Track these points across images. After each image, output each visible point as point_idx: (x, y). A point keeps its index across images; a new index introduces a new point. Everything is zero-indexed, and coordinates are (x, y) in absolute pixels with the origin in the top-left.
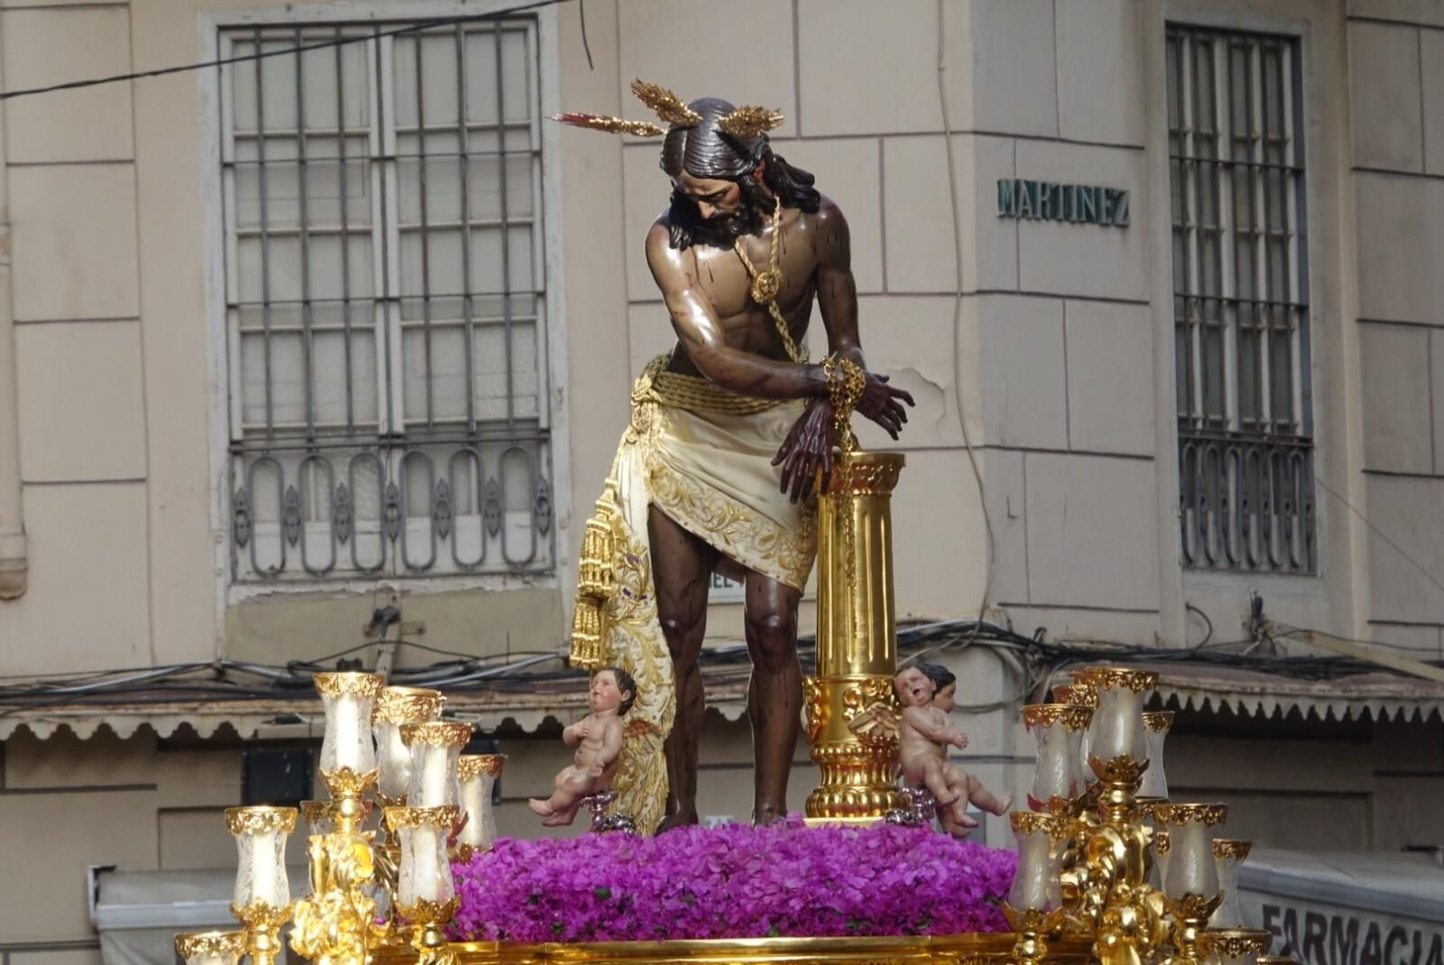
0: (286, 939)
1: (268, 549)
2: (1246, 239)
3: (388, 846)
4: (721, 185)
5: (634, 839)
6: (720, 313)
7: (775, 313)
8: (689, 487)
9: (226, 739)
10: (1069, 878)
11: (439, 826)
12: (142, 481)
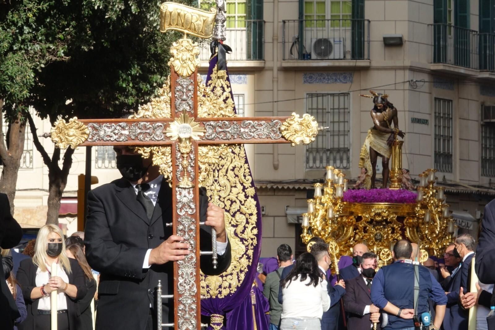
0: (321, 201)
1: (311, 164)
2: (444, 127)
3: (335, 189)
4: (381, 105)
5: (367, 190)
6: (380, 121)
7: (387, 122)
8: (375, 145)
9: (305, 189)
10: (424, 197)
11: (341, 187)
12: (294, 154)
